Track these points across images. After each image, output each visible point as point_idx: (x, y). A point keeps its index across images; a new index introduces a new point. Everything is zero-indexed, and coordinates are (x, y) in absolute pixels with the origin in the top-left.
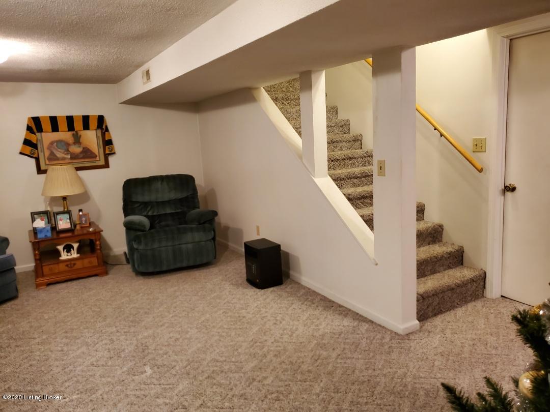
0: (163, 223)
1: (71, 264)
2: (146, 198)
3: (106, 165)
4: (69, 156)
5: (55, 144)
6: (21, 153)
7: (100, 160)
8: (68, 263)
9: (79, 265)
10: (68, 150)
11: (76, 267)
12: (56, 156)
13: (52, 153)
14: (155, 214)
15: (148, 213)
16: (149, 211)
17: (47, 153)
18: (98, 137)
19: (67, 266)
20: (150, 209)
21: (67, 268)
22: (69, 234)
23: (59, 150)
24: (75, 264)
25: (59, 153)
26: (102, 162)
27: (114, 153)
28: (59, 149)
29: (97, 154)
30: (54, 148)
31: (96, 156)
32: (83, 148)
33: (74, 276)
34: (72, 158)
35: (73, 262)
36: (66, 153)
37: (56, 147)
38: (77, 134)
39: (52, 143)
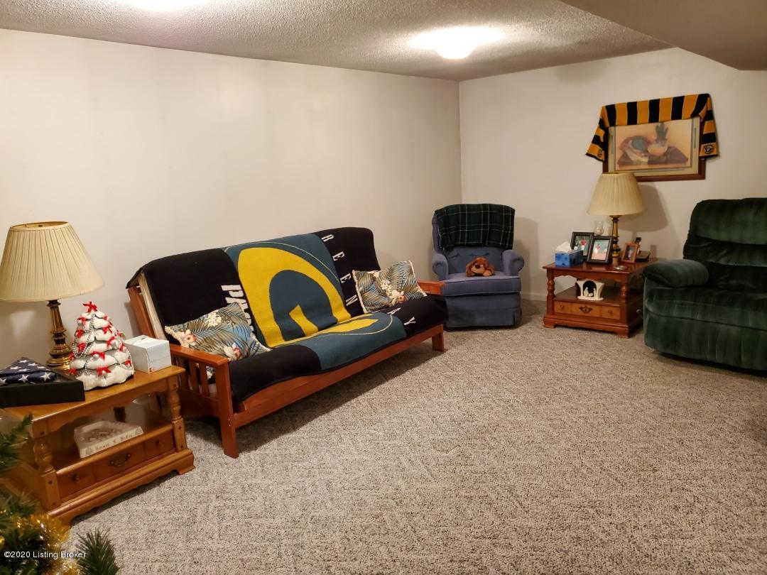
0: (734, 282)
1: (586, 307)
2: (723, 236)
3: (701, 175)
4: (646, 160)
5: (631, 141)
6: (588, 154)
7: (691, 166)
8: (583, 306)
9: (595, 312)
10: (646, 151)
11: (591, 314)
12: (629, 159)
13: (625, 156)
14: (731, 264)
15: (718, 260)
16: (722, 257)
17: (619, 154)
18: (693, 130)
19: (581, 308)
20: (725, 255)
21: (580, 312)
22: (603, 269)
23: (635, 150)
24: (590, 309)
25: (634, 154)
26: (695, 170)
27: (716, 156)
28: (635, 148)
29: (688, 156)
30: (629, 148)
31: (687, 159)
32: (669, 148)
33: (587, 325)
34: (650, 163)
35: (589, 307)
36: (643, 154)
37: (631, 147)
38: (663, 126)
39: (626, 141)
